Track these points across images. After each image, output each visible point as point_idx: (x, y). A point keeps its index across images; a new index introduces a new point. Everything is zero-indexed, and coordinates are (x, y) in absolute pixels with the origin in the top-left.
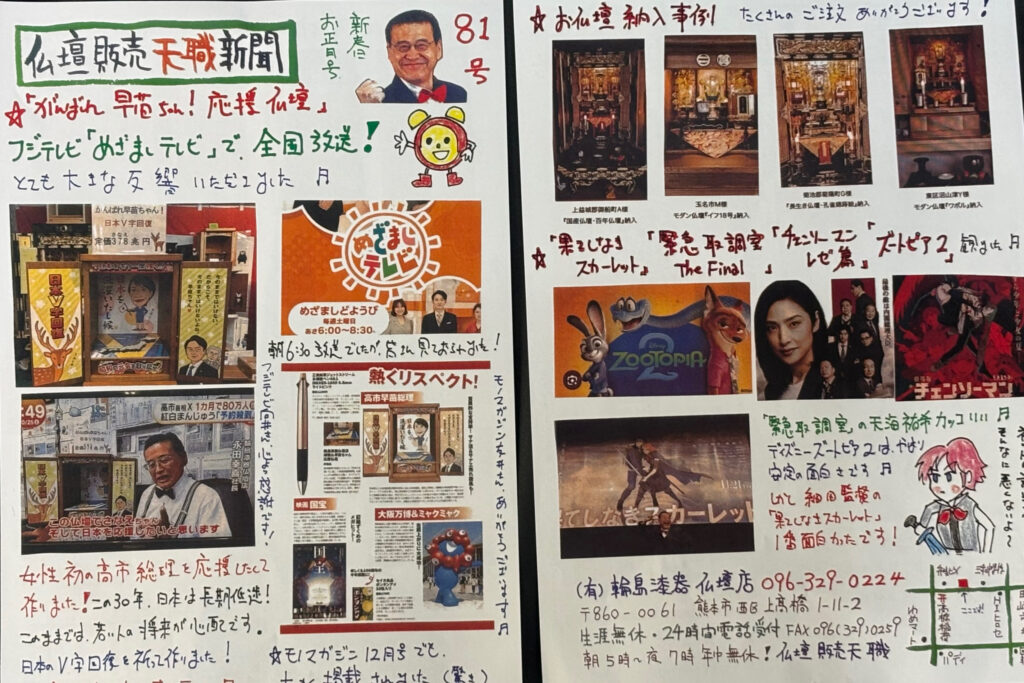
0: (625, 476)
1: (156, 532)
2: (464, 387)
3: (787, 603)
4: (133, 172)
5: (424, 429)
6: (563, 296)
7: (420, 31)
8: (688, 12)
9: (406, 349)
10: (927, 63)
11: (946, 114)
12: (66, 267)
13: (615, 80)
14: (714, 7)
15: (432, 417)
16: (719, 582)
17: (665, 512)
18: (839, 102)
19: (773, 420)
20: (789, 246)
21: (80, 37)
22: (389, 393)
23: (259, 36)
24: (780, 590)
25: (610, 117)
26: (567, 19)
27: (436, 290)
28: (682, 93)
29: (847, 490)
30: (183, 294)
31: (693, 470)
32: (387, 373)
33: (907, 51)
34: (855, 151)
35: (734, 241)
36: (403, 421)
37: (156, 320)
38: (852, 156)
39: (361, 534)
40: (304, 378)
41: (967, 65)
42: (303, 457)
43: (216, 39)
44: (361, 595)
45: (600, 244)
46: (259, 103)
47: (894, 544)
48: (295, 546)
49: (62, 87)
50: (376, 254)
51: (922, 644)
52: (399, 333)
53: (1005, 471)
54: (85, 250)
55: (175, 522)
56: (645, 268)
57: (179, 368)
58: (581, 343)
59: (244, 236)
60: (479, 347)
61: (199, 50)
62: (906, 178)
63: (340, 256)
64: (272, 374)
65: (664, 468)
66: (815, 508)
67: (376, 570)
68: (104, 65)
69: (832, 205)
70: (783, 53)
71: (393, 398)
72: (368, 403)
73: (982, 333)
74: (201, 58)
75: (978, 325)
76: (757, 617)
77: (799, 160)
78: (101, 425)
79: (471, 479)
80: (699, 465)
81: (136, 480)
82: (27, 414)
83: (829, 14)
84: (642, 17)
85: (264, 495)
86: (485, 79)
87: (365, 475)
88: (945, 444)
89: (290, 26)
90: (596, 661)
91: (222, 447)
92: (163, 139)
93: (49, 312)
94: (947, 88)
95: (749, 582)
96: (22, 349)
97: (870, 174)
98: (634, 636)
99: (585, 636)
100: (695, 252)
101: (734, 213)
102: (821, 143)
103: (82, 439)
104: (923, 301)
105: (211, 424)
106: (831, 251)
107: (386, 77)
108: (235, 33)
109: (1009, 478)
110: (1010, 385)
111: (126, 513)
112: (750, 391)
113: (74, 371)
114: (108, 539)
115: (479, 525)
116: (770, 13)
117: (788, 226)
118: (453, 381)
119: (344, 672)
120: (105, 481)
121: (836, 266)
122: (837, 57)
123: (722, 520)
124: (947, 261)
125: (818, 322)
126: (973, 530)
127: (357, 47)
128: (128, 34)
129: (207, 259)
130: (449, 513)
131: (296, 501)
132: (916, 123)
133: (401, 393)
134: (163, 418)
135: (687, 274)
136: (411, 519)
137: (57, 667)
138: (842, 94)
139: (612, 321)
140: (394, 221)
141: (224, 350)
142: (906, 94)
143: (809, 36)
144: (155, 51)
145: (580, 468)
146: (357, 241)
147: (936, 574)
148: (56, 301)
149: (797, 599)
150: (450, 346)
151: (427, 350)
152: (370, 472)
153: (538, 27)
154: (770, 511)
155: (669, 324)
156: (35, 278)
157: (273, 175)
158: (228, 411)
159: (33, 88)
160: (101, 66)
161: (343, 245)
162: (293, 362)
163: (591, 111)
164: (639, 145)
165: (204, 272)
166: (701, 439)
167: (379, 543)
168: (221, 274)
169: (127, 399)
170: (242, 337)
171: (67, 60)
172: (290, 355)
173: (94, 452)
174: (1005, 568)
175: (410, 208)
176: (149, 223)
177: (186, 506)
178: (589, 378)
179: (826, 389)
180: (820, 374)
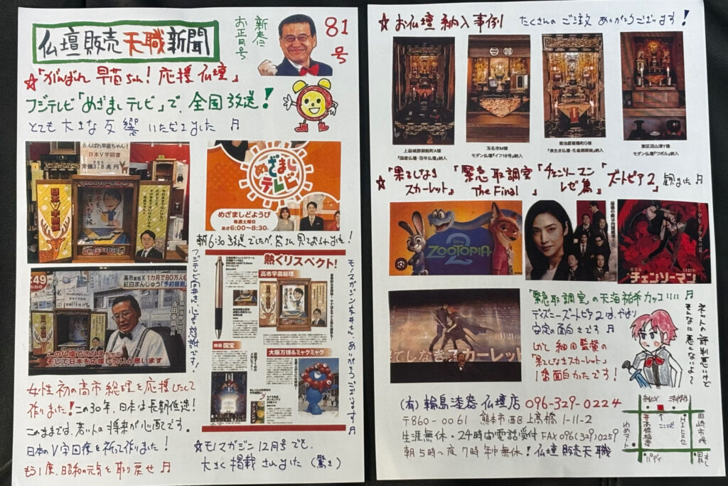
0: (435, 328)
1: (119, 362)
2: (328, 267)
3: (542, 417)
4: (108, 121)
5: (300, 295)
6: (396, 208)
7: (301, 29)
8: (485, 19)
9: (289, 241)
10: (645, 56)
11: (657, 91)
12: (62, 183)
13: (434, 64)
14: (502, 16)
15: (306, 287)
16: (497, 402)
17: (462, 353)
18: (585, 81)
19: (536, 293)
20: (549, 177)
21: (75, 31)
22: (277, 271)
23: (194, 31)
24: (538, 409)
25: (431, 89)
26: (403, 22)
27: (310, 201)
28: (479, 74)
29: (584, 342)
30: (140, 202)
31: (481, 325)
32: (276, 257)
33: (631, 47)
34: (595, 114)
35: (512, 173)
36: (286, 289)
38: (593, 118)
39: (257, 366)
40: (220, 260)
41: (671, 58)
42: (219, 313)
43: (165, 33)
44: (257, 407)
45: (422, 174)
46: (193, 75)
47: (615, 380)
48: (213, 373)
49: (63, 64)
50: (271, 177)
51: (633, 448)
52: (284, 230)
53: (690, 333)
54: (75, 172)
55: (132, 355)
56: (452, 190)
57: (137, 251)
58: (407, 239)
59: (182, 164)
60: (338, 240)
61: (154, 40)
62: (629, 134)
63: (246, 178)
64: (199, 257)
65: (462, 324)
66: (563, 354)
67: (267, 390)
68: (91, 50)
69: (578, 151)
70: (548, 47)
71: (280, 274)
72: (263, 277)
73: (676, 240)
74: (155, 45)
75: (673, 235)
76: (523, 426)
77: (557, 119)
78: (83, 290)
79: (332, 330)
80: (485, 322)
81: (106, 327)
82: (34, 281)
83: (580, 21)
84: (454, 22)
85: (192, 338)
86: (345, 61)
87: (261, 326)
88: (650, 314)
89: (215, 24)
90: (413, 453)
91: (164, 305)
92: (129, 99)
93: (50, 213)
94: (657, 73)
95: (517, 402)
96: (33, 238)
97: (605, 130)
98: (439, 436)
99: (406, 436)
101: (513, 154)
102: (572, 108)
103: (70, 298)
104: (637, 217)
105: (157, 290)
106: (577, 182)
107: (279, 58)
108: (178, 29)
109: (692, 338)
110: (694, 276)
111: (99, 349)
112: (521, 273)
113: (66, 252)
114: (87, 366)
115: (336, 361)
116: (540, 20)
117: (548, 165)
118: (320, 263)
119: (244, 458)
120: (86, 327)
121: (580, 192)
122: (585, 50)
123: (500, 359)
124: (654, 191)
125: (567, 229)
126: (668, 372)
127: (259, 38)
128: (107, 29)
129: (157, 179)
130: (317, 352)
131: (214, 343)
132: (636, 96)
133: (285, 271)
134: (125, 285)
135: (480, 194)
136: (291, 355)
137: (51, 452)
138: (587, 75)
139: (429, 225)
140: (282, 155)
141: (167, 240)
142: (630, 76)
143: (566, 36)
144: (125, 41)
145: (405, 323)
146: (257, 168)
147: (642, 401)
148: (55, 206)
149: (549, 415)
150: (319, 239)
151: (303, 242)
152: (264, 324)
153: (384, 27)
154: (533, 355)
155: (467, 228)
156: (41, 190)
157: (202, 123)
158: (169, 281)
159: (43, 65)
160: (88, 50)
161: (248, 170)
162: (213, 249)
163: (418, 84)
164: (450, 108)
165: (154, 188)
166: (487, 305)
167: (269, 372)
168: (165, 189)
169: (101, 272)
170: (179, 231)
171: (66, 46)
172: (211, 245)
173: (78, 307)
174: (689, 398)
175: (293, 146)
176: (118, 155)
177: (140, 345)
178: (412, 262)
179: (571, 274)
180: (567, 263)
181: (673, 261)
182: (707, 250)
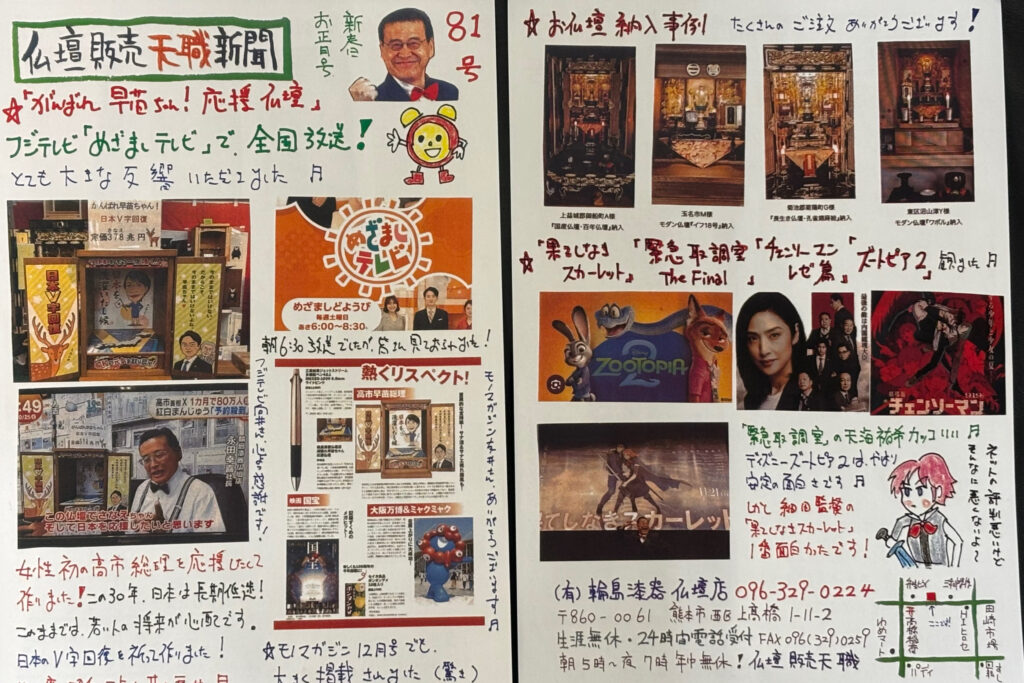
0: (606, 480)
1: (149, 527)
2: (455, 383)
3: (760, 612)
4: (128, 168)
5: (415, 425)
6: (549, 301)
7: (412, 30)
8: (680, 21)
9: (398, 346)
10: (914, 77)
11: (930, 129)
12: (62, 263)
13: (605, 87)
14: (705, 16)
15: (423, 413)
16: (694, 589)
17: (643, 518)
18: (826, 114)
19: (752, 430)
20: (771, 258)
21: (76, 33)
22: (381, 389)
23: (254, 33)
24: (753, 599)
25: (600, 124)
26: (560, 24)
27: (427, 287)
28: (671, 102)
29: (822, 501)
30: (177, 290)
31: (672, 477)
32: (379, 369)
33: (895, 65)
34: (840, 163)
35: (718, 251)
36: (395, 417)
37: (151, 315)
38: (837, 169)
39: (353, 530)
40: (297, 374)
41: (952, 80)
42: (296, 453)
43: (211, 37)
44: (353, 591)
45: (586, 251)
46: (253, 99)
47: (865, 556)
48: (288, 541)
49: (60, 84)
50: (370, 251)
51: (891, 656)
52: (391, 329)
53: (974, 487)
54: (81, 246)
55: (169, 517)
56: (631, 276)
57: (174, 362)
58: (565, 348)
59: (238, 232)
60: (470, 343)
61: (194, 46)
62: (889, 193)
63: (333, 253)
64: (266, 369)
65: (644, 474)
66: (791, 518)
67: (369, 566)
68: (100, 61)
69: (815, 219)
70: (772, 64)
71: (385, 394)
72: (361, 399)
73: (956, 351)
74: (196, 54)
75: (952, 343)
76: (731, 624)
77: (784, 172)
78: (96, 420)
79: (462, 475)
80: (678, 472)
81: (131, 475)
82: (24, 409)
83: (819, 25)
84: (634, 25)
85: (258, 491)
86: (476, 77)
87: (358, 471)
88: (917, 459)
89: (285, 24)
90: (572, 664)
91: (216, 442)
92: (158, 134)
93: (46, 308)
94: (932, 103)
95: (723, 590)
96: (20, 345)
97: (853, 188)
98: (610, 640)
99: (562, 639)
100: (679, 261)
101: (719, 223)
102: (806, 156)
103: (77, 434)
104: (899, 317)
105: (206, 420)
106: (812, 265)
108: (230, 30)
109: (978, 494)
110: (982, 403)
111: (121, 507)
112: (730, 400)
113: (70, 366)
114: (103, 534)
115: (469, 521)
116: (760, 23)
117: (770, 241)
118: (444, 377)
119: (337, 668)
120: (100, 476)
121: (816, 280)
122: (825, 68)
123: (703, 525)
124: (925, 278)
125: (798, 334)
126: (942, 545)
127: (350, 45)
128: (124, 30)
129: (202, 255)
130: (440, 509)
131: (290, 496)
132: (901, 138)
133: (393, 389)
134: (158, 412)
135: (671, 282)
136: (403, 514)
137: (52, 661)
138: (829, 106)
139: (597, 327)
140: (386, 218)
141: (218, 345)
143: (798, 47)
144: (150, 48)
145: (561, 472)
146: (350, 238)
147: (905, 587)
148: (53, 297)
149: (769, 609)
150: (441, 342)
151: (419, 347)
152: (362, 468)
153: (532, 31)
154: (747, 520)
155: (651, 333)
156: (33, 273)
157: (267, 171)
158: (223, 406)
159: (30, 84)
160: (97, 62)
161: (336, 241)
162: (287, 357)
163: (581, 118)
164: (628, 153)
165: (199, 268)
166: (680, 446)
167: (372, 539)
168: (215, 269)
169: (123, 394)
170: (236, 332)
171: (64, 56)
172: (283, 351)
173: (89, 447)
174: (972, 583)
175: (402, 205)
176: (144, 219)
177: (181, 501)
178: (572, 382)
179: (803, 400)
180: (798, 386)
181: (950, 381)
182: (1000, 366)
